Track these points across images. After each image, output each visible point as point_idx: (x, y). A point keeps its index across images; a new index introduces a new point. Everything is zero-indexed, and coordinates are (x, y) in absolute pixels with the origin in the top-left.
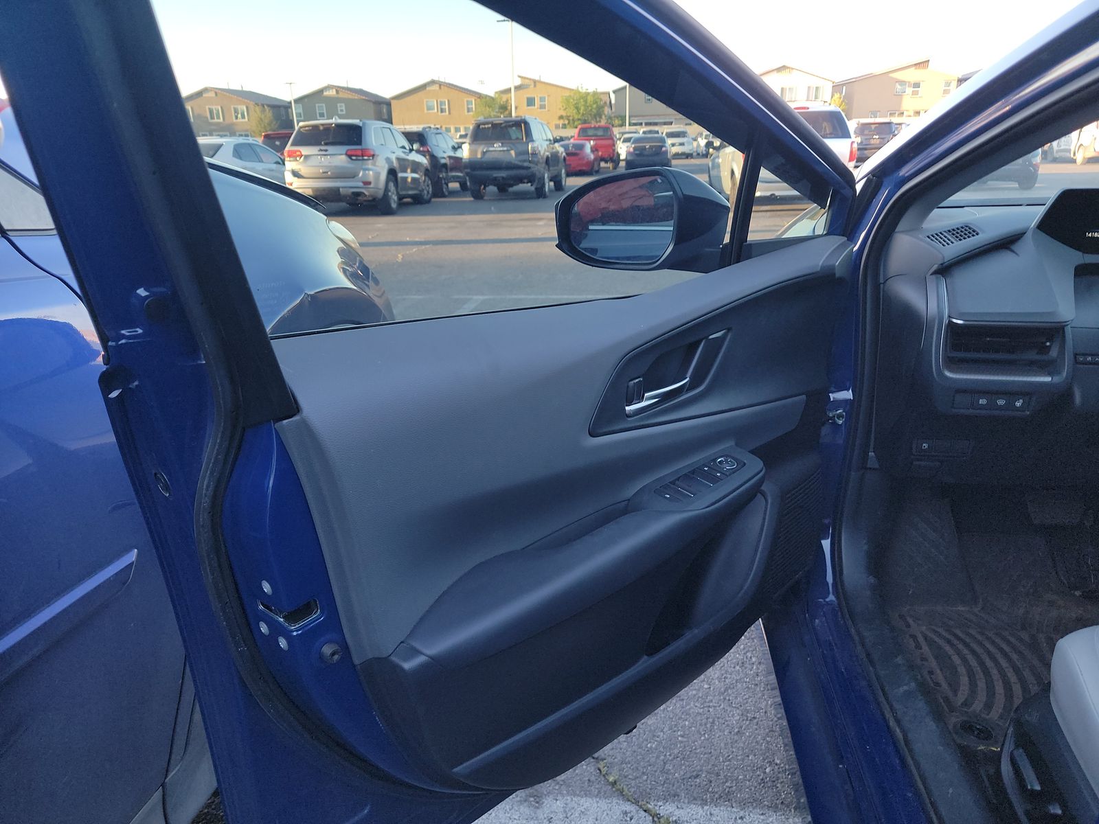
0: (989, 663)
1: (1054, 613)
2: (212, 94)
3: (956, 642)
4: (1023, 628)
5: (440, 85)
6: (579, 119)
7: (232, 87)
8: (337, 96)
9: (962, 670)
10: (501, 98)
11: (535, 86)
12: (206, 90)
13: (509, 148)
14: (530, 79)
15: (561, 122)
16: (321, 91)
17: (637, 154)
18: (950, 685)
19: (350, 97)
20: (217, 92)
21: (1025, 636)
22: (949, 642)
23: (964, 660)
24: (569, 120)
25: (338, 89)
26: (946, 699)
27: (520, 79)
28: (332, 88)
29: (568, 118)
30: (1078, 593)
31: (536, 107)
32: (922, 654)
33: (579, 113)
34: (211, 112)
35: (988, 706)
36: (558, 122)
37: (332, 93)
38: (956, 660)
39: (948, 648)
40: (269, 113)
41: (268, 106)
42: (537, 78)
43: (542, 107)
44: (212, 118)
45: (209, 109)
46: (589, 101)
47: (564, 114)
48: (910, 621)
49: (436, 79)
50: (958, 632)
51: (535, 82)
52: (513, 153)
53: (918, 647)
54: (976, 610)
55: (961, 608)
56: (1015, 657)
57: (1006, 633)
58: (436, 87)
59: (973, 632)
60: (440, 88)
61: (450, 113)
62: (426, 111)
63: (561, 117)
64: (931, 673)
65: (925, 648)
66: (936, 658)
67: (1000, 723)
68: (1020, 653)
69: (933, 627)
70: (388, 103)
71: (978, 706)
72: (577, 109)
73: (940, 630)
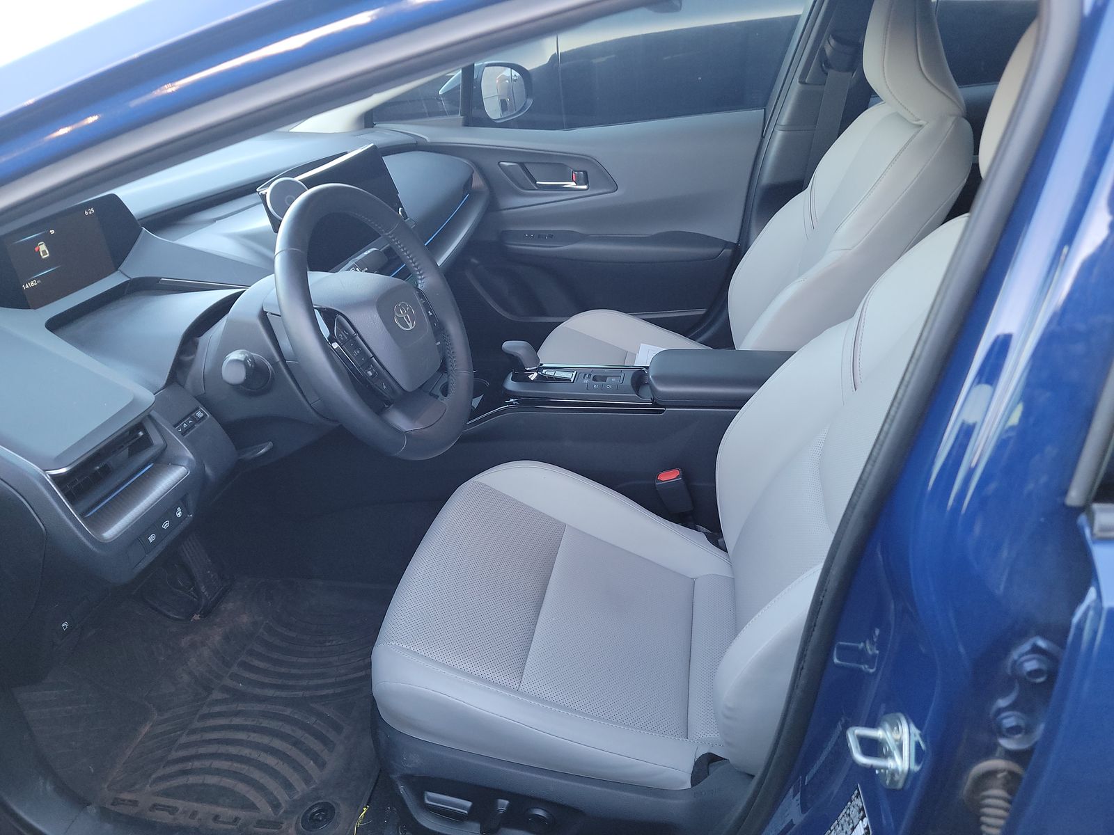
0: (233, 750)
1: (206, 652)
3: (189, 765)
4: (209, 690)
9: (228, 782)
18: (243, 808)
21: (217, 695)
22: (185, 772)
23: (218, 772)
26: (260, 823)
30: (196, 617)
32: (185, 812)
35: (288, 786)
38: (212, 780)
39: (192, 779)
48: (126, 796)
50: (175, 755)
53: (172, 810)
54: (156, 717)
55: (145, 729)
56: (237, 721)
57: (205, 710)
59: (184, 739)
64: (216, 818)
65: (180, 804)
66: (198, 800)
67: (314, 786)
68: (237, 714)
69: (154, 776)
71: (282, 796)
73: (160, 772)
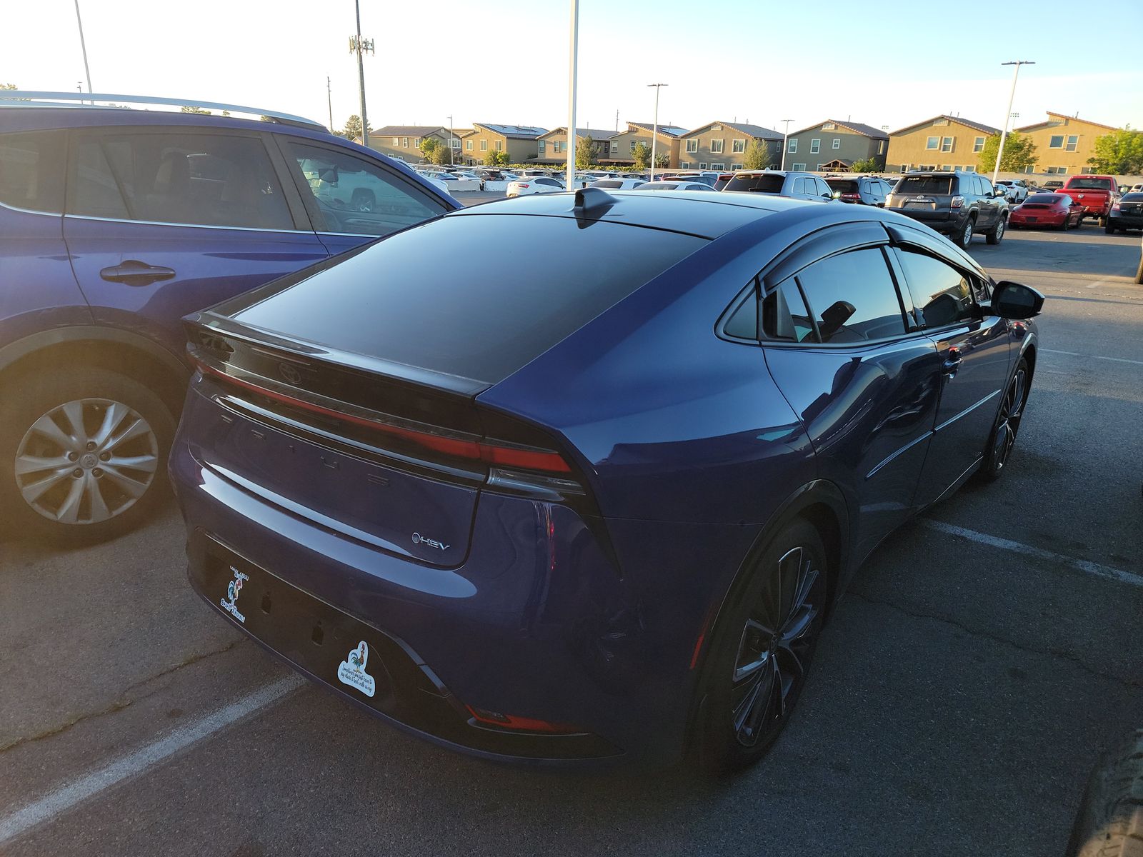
2: (719, 128)
5: (950, 121)
6: (1114, 164)
7: (739, 122)
8: (834, 131)
10: (1018, 137)
11: (1066, 124)
12: (715, 124)
13: (931, 201)
14: (1062, 116)
15: (1091, 165)
16: (820, 126)
17: (1122, 212)
19: (848, 132)
20: (724, 126)
24: (1101, 164)
25: (838, 124)
27: (1049, 115)
28: (832, 124)
29: (1100, 161)
31: (1062, 147)
33: (1117, 157)
34: (714, 143)
36: (1087, 166)
37: (831, 128)
40: (764, 146)
41: (766, 140)
42: (1071, 114)
43: (1070, 148)
44: (714, 150)
45: (713, 141)
46: (1133, 144)
47: (1096, 157)
49: (947, 114)
51: (1067, 119)
52: (934, 205)
58: (945, 123)
60: (949, 125)
61: (953, 151)
62: (926, 149)
63: (1092, 160)
70: (886, 140)
72: (1116, 152)
